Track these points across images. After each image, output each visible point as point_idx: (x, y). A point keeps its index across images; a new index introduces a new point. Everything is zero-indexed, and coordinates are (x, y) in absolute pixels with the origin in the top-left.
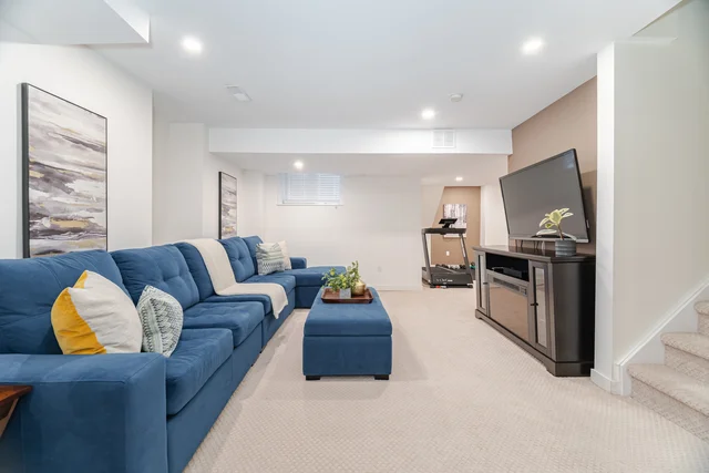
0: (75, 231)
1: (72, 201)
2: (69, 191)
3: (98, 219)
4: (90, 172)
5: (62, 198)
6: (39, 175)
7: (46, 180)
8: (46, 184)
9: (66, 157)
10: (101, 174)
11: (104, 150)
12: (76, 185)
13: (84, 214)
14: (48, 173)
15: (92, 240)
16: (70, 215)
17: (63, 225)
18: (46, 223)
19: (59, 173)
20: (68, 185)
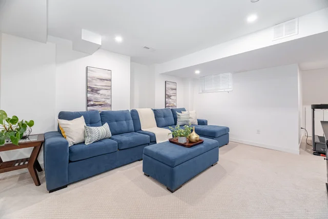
0: (100, 105)
1: (100, 96)
2: (98, 94)
3: (108, 101)
4: (105, 88)
5: (97, 96)
6: (90, 90)
7: (92, 91)
8: (92, 92)
9: (98, 84)
10: (109, 88)
11: (110, 80)
12: (101, 92)
13: (104, 100)
14: (93, 89)
15: (106, 108)
16: (99, 100)
17: (97, 103)
18: (92, 103)
19: (96, 89)
20: (98, 92)
